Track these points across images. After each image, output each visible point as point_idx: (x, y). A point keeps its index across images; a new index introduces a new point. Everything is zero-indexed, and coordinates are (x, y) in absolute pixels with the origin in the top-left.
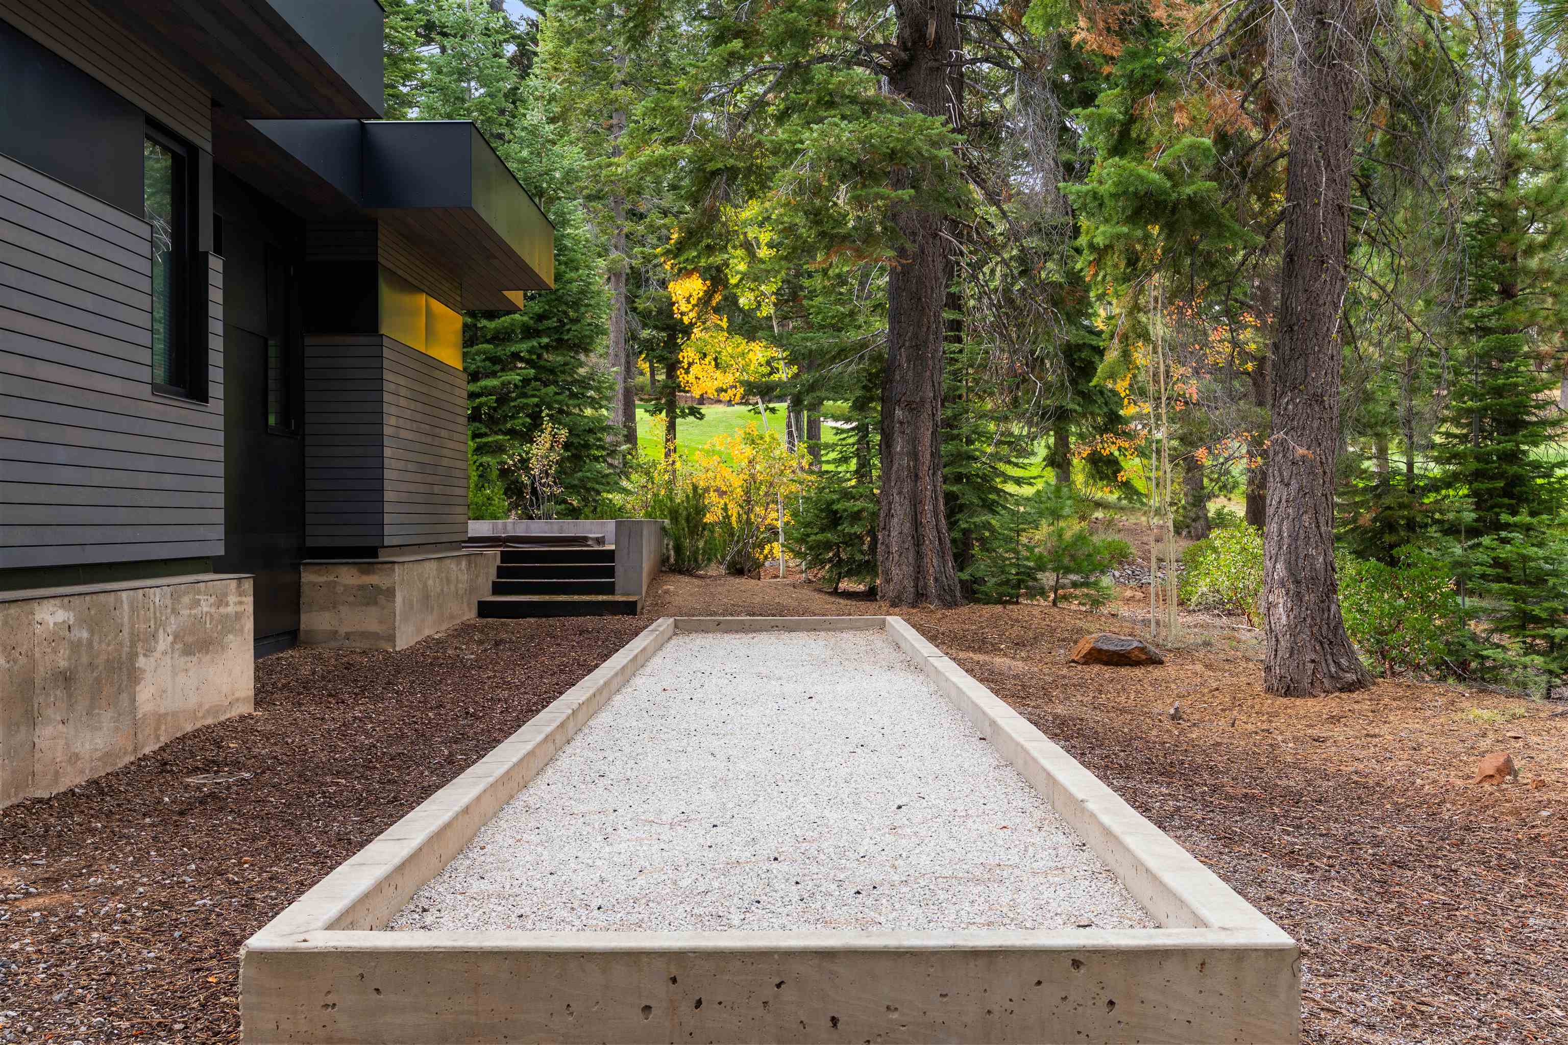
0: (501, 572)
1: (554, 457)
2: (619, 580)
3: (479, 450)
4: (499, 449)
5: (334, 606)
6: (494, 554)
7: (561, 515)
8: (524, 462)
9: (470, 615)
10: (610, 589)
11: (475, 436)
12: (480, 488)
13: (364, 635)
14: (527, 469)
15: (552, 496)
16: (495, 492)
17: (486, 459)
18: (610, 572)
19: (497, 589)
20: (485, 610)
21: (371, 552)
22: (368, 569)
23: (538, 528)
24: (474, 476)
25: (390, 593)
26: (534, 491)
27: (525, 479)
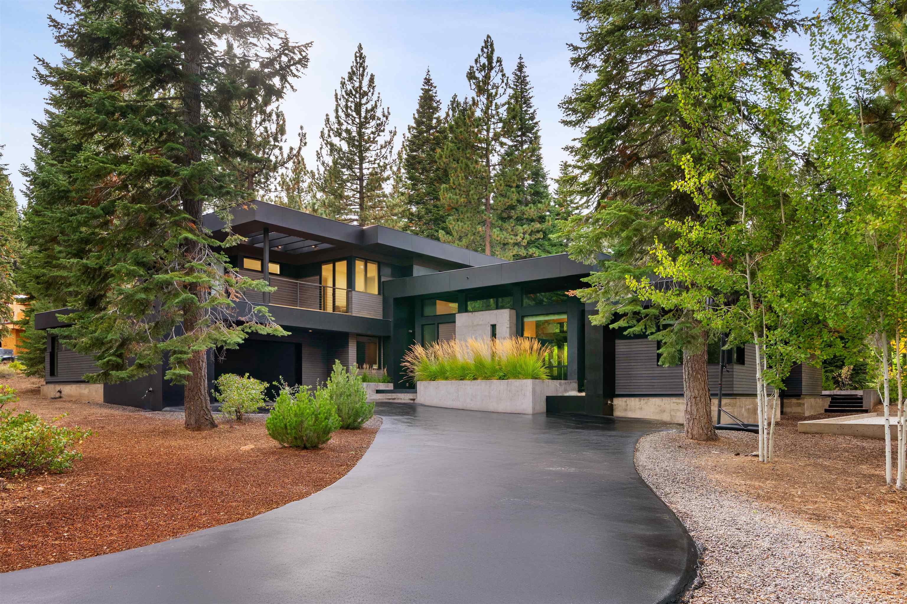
0: (831, 402)
1: (849, 373)
2: (864, 404)
3: (826, 372)
4: (832, 371)
5: (791, 407)
6: (830, 399)
7: (851, 389)
8: (840, 375)
9: (823, 412)
10: (862, 407)
11: (825, 368)
12: (826, 382)
13: (798, 413)
14: (841, 377)
15: (848, 384)
16: (831, 383)
17: (828, 374)
18: (862, 403)
19: (830, 406)
20: (826, 411)
21: (800, 396)
22: (798, 399)
23: (843, 393)
24: (824, 379)
25: (804, 404)
26: (843, 383)
27: (840, 379)
